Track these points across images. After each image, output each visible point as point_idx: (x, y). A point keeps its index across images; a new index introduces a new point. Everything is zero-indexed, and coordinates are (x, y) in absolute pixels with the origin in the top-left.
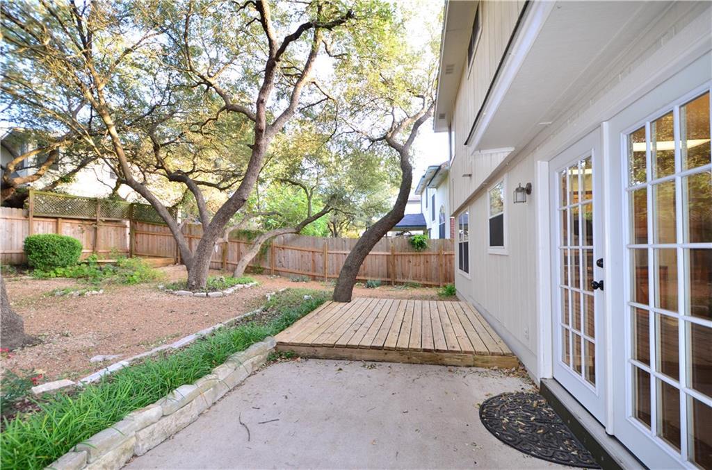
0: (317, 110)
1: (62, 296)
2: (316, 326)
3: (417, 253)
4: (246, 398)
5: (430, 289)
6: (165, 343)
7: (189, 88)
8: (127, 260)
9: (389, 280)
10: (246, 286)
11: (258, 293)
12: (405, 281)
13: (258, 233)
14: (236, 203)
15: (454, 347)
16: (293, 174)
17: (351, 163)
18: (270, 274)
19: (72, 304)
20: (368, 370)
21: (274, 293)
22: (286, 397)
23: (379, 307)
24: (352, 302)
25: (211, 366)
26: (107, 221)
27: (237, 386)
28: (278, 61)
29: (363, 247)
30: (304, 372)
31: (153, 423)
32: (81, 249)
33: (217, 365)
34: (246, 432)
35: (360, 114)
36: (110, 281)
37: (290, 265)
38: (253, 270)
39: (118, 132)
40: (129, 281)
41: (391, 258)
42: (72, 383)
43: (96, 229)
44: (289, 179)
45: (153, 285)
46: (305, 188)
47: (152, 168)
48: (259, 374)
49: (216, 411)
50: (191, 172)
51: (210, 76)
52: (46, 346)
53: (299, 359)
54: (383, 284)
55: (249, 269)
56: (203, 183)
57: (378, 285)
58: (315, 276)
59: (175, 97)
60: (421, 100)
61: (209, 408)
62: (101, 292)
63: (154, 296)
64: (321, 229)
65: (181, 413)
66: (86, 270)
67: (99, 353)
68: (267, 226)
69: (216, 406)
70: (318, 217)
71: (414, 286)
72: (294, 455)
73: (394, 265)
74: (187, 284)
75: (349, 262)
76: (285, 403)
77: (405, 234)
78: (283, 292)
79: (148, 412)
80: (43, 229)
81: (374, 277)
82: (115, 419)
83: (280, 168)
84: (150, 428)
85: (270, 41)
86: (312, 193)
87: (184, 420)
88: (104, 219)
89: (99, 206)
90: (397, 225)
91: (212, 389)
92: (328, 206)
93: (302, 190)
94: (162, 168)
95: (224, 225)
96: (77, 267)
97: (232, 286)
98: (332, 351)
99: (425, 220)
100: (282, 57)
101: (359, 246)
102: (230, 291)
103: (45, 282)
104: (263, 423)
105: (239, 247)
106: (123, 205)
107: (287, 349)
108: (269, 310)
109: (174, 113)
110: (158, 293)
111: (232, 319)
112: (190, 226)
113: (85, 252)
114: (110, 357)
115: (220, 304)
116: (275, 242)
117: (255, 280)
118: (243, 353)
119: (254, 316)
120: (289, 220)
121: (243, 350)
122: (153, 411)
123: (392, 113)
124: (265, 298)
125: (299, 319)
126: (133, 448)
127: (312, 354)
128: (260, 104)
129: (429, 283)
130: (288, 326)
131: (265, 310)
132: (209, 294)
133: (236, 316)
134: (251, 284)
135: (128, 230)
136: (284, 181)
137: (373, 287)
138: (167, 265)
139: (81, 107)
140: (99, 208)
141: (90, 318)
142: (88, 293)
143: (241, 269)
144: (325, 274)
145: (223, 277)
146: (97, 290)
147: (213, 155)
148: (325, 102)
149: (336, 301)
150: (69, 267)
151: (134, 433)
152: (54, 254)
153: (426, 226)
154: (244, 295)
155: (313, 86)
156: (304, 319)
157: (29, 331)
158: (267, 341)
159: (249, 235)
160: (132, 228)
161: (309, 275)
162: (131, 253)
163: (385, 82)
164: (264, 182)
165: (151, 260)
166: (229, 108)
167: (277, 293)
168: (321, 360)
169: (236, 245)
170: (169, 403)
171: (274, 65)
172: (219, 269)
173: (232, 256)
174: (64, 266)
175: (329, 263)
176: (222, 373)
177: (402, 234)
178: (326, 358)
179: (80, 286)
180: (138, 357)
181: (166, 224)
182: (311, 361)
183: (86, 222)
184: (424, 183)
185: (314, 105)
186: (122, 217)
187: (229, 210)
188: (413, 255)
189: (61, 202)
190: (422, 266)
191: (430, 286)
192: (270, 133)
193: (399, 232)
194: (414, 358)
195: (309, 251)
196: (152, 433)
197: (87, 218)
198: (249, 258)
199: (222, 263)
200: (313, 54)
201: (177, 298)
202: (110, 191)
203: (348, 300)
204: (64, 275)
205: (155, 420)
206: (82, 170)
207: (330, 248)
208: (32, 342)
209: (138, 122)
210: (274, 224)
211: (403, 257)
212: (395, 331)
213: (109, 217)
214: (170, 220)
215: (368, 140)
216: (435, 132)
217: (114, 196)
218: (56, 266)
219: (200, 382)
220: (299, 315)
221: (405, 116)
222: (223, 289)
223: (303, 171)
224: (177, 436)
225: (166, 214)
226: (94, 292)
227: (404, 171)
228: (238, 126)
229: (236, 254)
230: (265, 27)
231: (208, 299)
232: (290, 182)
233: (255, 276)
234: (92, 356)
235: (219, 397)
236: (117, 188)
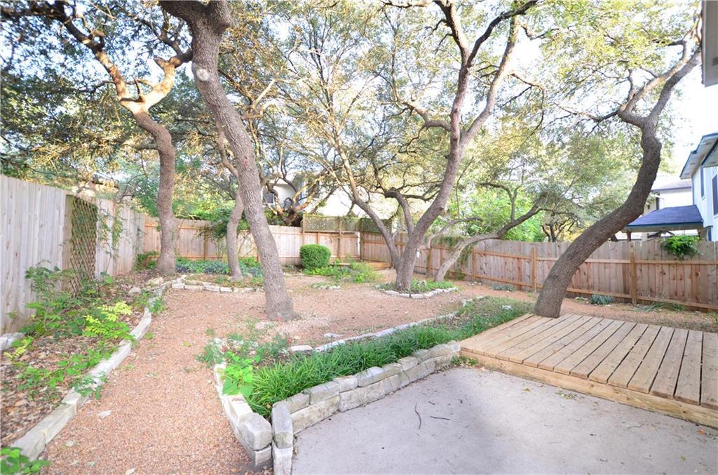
0: (521, 102)
1: (317, 288)
2: (507, 338)
3: (678, 261)
4: (426, 392)
5: (702, 315)
6: (372, 332)
7: (397, 116)
8: (357, 264)
9: (627, 296)
10: (445, 291)
11: (455, 298)
12: (656, 299)
13: (459, 239)
14: (436, 211)
15: (712, 400)
16: (495, 176)
17: (569, 153)
18: (471, 281)
19: (321, 295)
20: (564, 400)
21: (471, 300)
22: (461, 402)
23: (599, 328)
24: (559, 318)
25: (397, 356)
26: (345, 233)
27: (420, 379)
28: (470, 66)
29: (576, 253)
30: (485, 383)
31: (351, 390)
32: (330, 255)
33: (403, 357)
34: (418, 420)
35: (579, 92)
36: (346, 280)
37: (492, 272)
38: (456, 275)
39: (350, 164)
40: (357, 280)
41: (631, 268)
42: (311, 348)
43: (339, 239)
44: (492, 182)
45: (372, 284)
46: (507, 190)
47: (374, 189)
48: (441, 374)
49: (399, 396)
50: (402, 188)
51: (413, 101)
52: (303, 322)
53: (483, 369)
54: (616, 300)
55: (451, 274)
56: (411, 196)
57: (608, 302)
58: (521, 285)
59: (389, 125)
60: (680, 47)
61: (394, 392)
62: (339, 287)
63: (371, 293)
64: (532, 233)
65: (372, 388)
66: (332, 270)
67: (330, 332)
68: (470, 231)
69: (400, 391)
70: (523, 220)
71: (673, 308)
72: (456, 456)
73: (635, 278)
74: (396, 285)
75: (556, 271)
76: (460, 406)
77: (662, 235)
78: (481, 299)
79: (348, 380)
80: (310, 240)
81: (604, 291)
82: (328, 379)
83: (481, 172)
84: (349, 392)
85: (462, 49)
86: (516, 194)
87: (373, 395)
88: (343, 232)
89: (341, 222)
90: (630, 224)
91: (396, 376)
92: (535, 207)
93: (506, 192)
94: (380, 187)
95: (424, 233)
96: (327, 268)
97: (432, 290)
98: (520, 368)
99: (700, 215)
100: (476, 60)
101: (571, 252)
102: (430, 294)
103: (310, 278)
104: (435, 418)
105: (441, 253)
106: (356, 220)
107: (472, 356)
108: (462, 315)
109: (389, 139)
110: (375, 291)
111: (426, 320)
112: (401, 234)
113: (333, 257)
114: (335, 336)
115: (419, 305)
116: (477, 247)
117: (455, 286)
118: (426, 351)
119: (446, 320)
120: (494, 225)
121: (427, 349)
122: (351, 380)
123: (629, 78)
124: (460, 304)
125: (490, 327)
126: (338, 404)
127: (498, 366)
128: (454, 114)
129: (701, 306)
130: (476, 333)
131: (458, 315)
132: (412, 295)
133: (431, 317)
134: (450, 289)
135: (359, 240)
136: (485, 185)
137: (601, 303)
138: (384, 268)
139: (330, 149)
140: (341, 224)
141: (329, 306)
142: (331, 288)
143: (442, 274)
144: (533, 284)
145: (425, 281)
146: (336, 285)
147: (419, 170)
148: (529, 91)
149: (538, 315)
150: (323, 268)
151: (338, 393)
152: (315, 258)
153: (701, 223)
154: (442, 299)
155: (514, 78)
156: (495, 330)
157: (296, 310)
158: (451, 344)
159: (451, 242)
160: (362, 238)
161: (514, 284)
162: (361, 258)
163: (615, 43)
164: (464, 188)
165: (373, 264)
166: (427, 125)
167: (474, 300)
168: (508, 376)
169: (439, 251)
170: (363, 378)
171: (467, 72)
172: (424, 274)
173: (436, 262)
174: (320, 267)
175: (539, 272)
176: (406, 363)
177: (656, 235)
178: (513, 373)
179: (328, 282)
180: (352, 338)
181: (381, 233)
182: (496, 374)
183: (333, 235)
184: (696, 161)
185: (516, 97)
186: (355, 230)
187: (428, 218)
188: (669, 265)
189: (319, 222)
190: (688, 281)
191: (705, 311)
192: (465, 139)
193: (651, 233)
194: (637, 400)
195: (514, 258)
196: (350, 397)
197: (334, 231)
198: (450, 263)
199: (427, 268)
200: (510, 45)
201: (387, 296)
202: (348, 210)
203: (555, 314)
204: (320, 274)
205: (352, 387)
206: (331, 196)
207: (540, 254)
208: (297, 317)
209: (364, 152)
210: (477, 230)
211: (651, 266)
212: (613, 361)
213: (347, 230)
214: (385, 230)
215: (592, 121)
216: (706, 86)
217: (350, 214)
218: (316, 267)
219: (388, 367)
220: (490, 325)
221: (651, 77)
222: (424, 292)
223: (507, 171)
224: (367, 406)
225: (382, 226)
226: (335, 287)
227: (646, 152)
228: (439, 138)
229: (439, 260)
230: (456, 38)
231: (411, 300)
232: (492, 185)
233: (456, 282)
234: (325, 332)
235: (403, 385)
236: (351, 208)
